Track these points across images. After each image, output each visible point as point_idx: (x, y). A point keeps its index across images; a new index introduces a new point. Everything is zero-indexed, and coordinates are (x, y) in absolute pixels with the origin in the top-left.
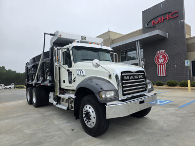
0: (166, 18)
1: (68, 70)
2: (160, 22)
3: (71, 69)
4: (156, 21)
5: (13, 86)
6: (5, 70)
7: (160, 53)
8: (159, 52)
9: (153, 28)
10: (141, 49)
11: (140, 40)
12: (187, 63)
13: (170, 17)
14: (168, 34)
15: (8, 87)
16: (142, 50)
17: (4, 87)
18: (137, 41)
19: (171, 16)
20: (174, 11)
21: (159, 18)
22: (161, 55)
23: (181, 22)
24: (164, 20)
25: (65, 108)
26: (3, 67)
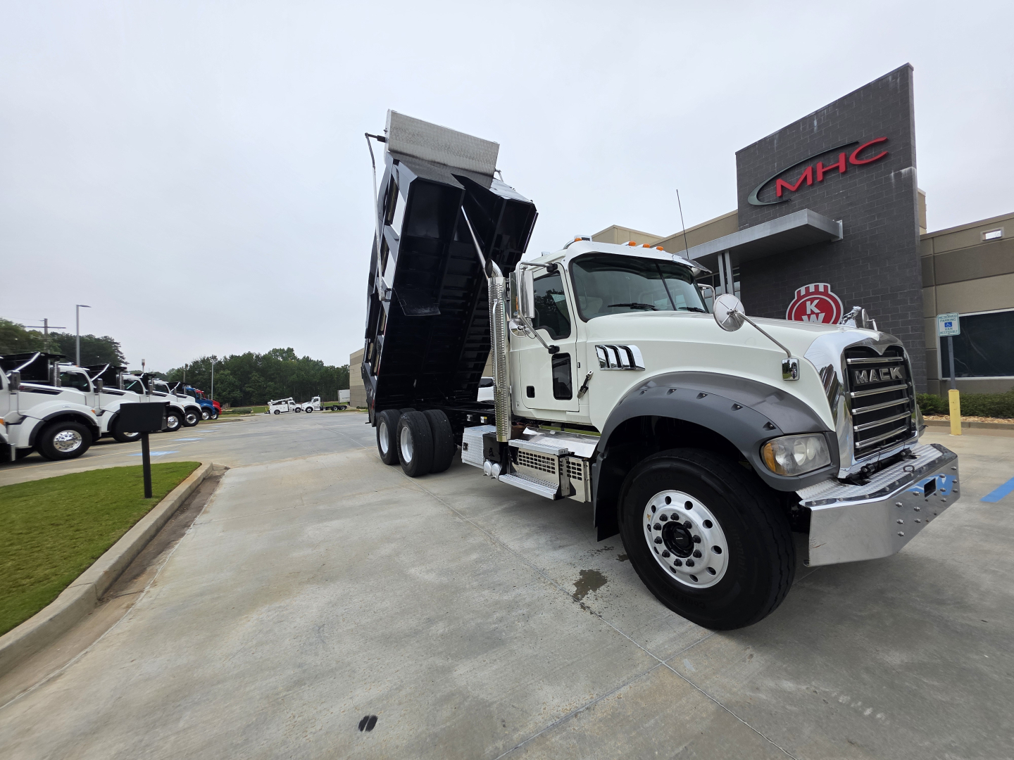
0: (837, 168)
1: (553, 350)
2: (809, 181)
3: (564, 345)
4: (794, 180)
5: (318, 403)
6: (295, 358)
7: (808, 293)
8: (803, 290)
9: (783, 204)
10: (735, 280)
11: (731, 251)
12: (949, 324)
13: (852, 160)
14: (840, 223)
15: (305, 405)
16: (738, 284)
17: (292, 406)
18: (723, 253)
19: (857, 156)
20: (866, 137)
21: (807, 171)
22: (812, 300)
23: (898, 175)
24: (825, 173)
25: (549, 493)
26: (290, 350)
